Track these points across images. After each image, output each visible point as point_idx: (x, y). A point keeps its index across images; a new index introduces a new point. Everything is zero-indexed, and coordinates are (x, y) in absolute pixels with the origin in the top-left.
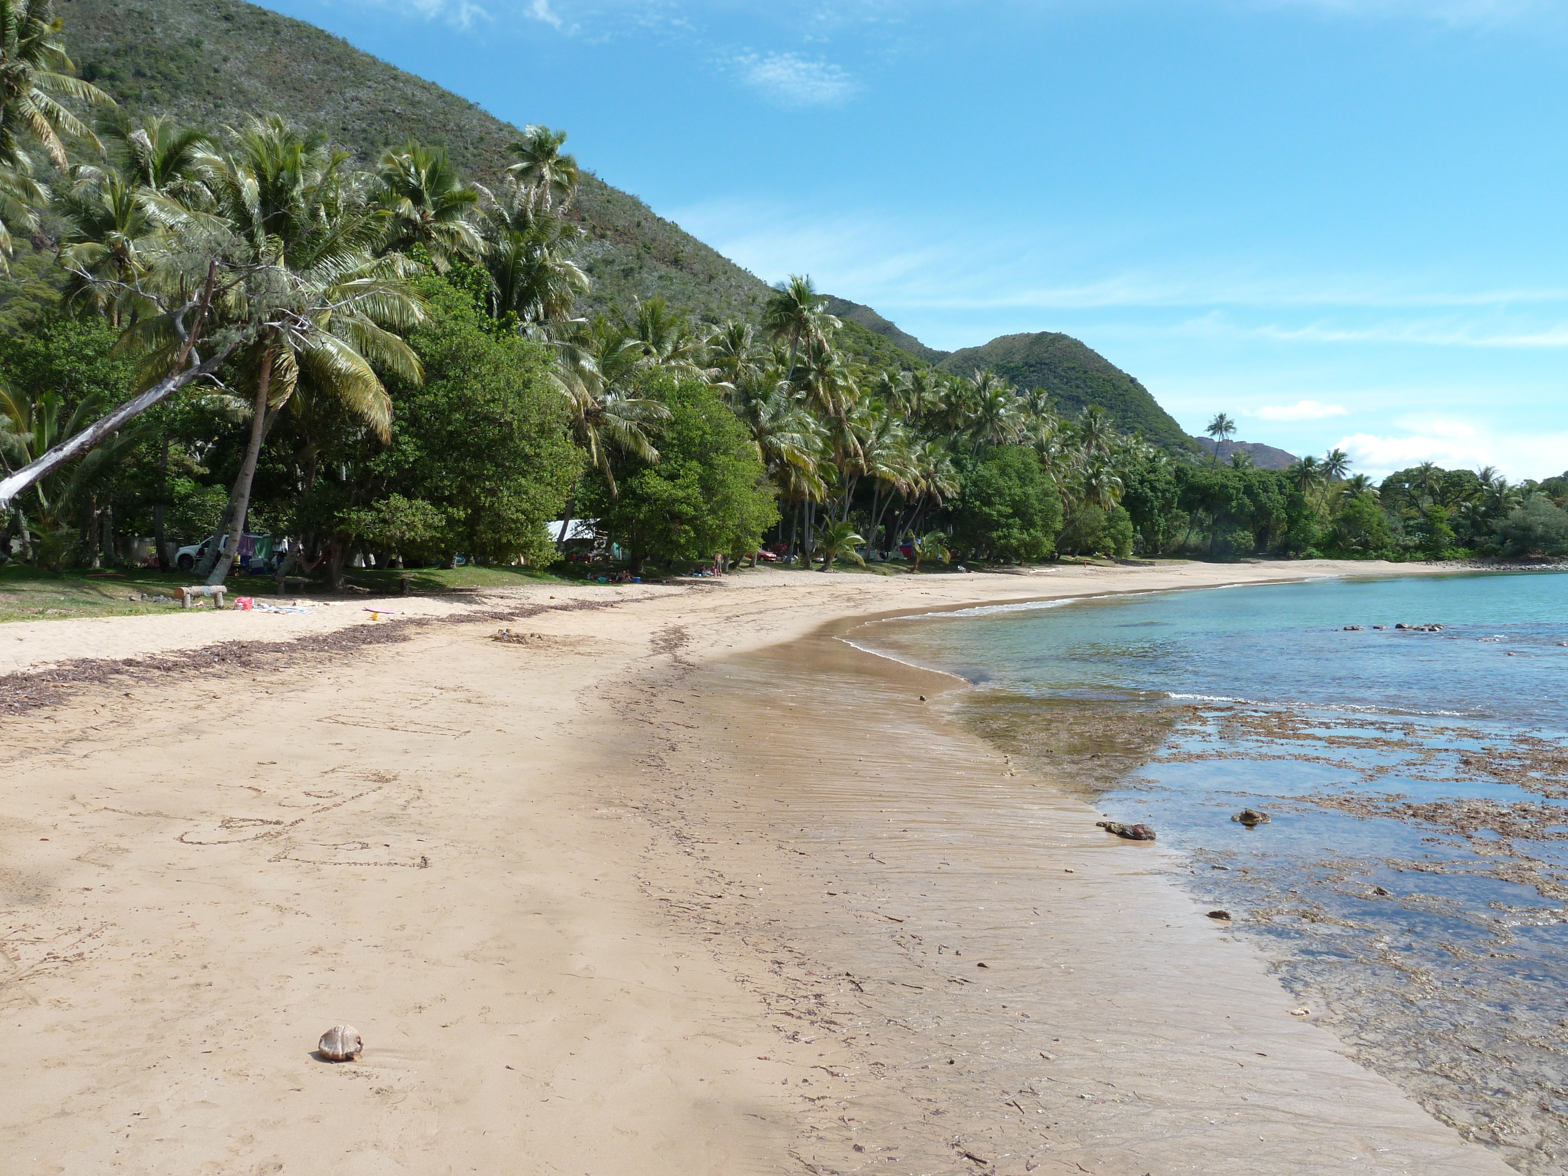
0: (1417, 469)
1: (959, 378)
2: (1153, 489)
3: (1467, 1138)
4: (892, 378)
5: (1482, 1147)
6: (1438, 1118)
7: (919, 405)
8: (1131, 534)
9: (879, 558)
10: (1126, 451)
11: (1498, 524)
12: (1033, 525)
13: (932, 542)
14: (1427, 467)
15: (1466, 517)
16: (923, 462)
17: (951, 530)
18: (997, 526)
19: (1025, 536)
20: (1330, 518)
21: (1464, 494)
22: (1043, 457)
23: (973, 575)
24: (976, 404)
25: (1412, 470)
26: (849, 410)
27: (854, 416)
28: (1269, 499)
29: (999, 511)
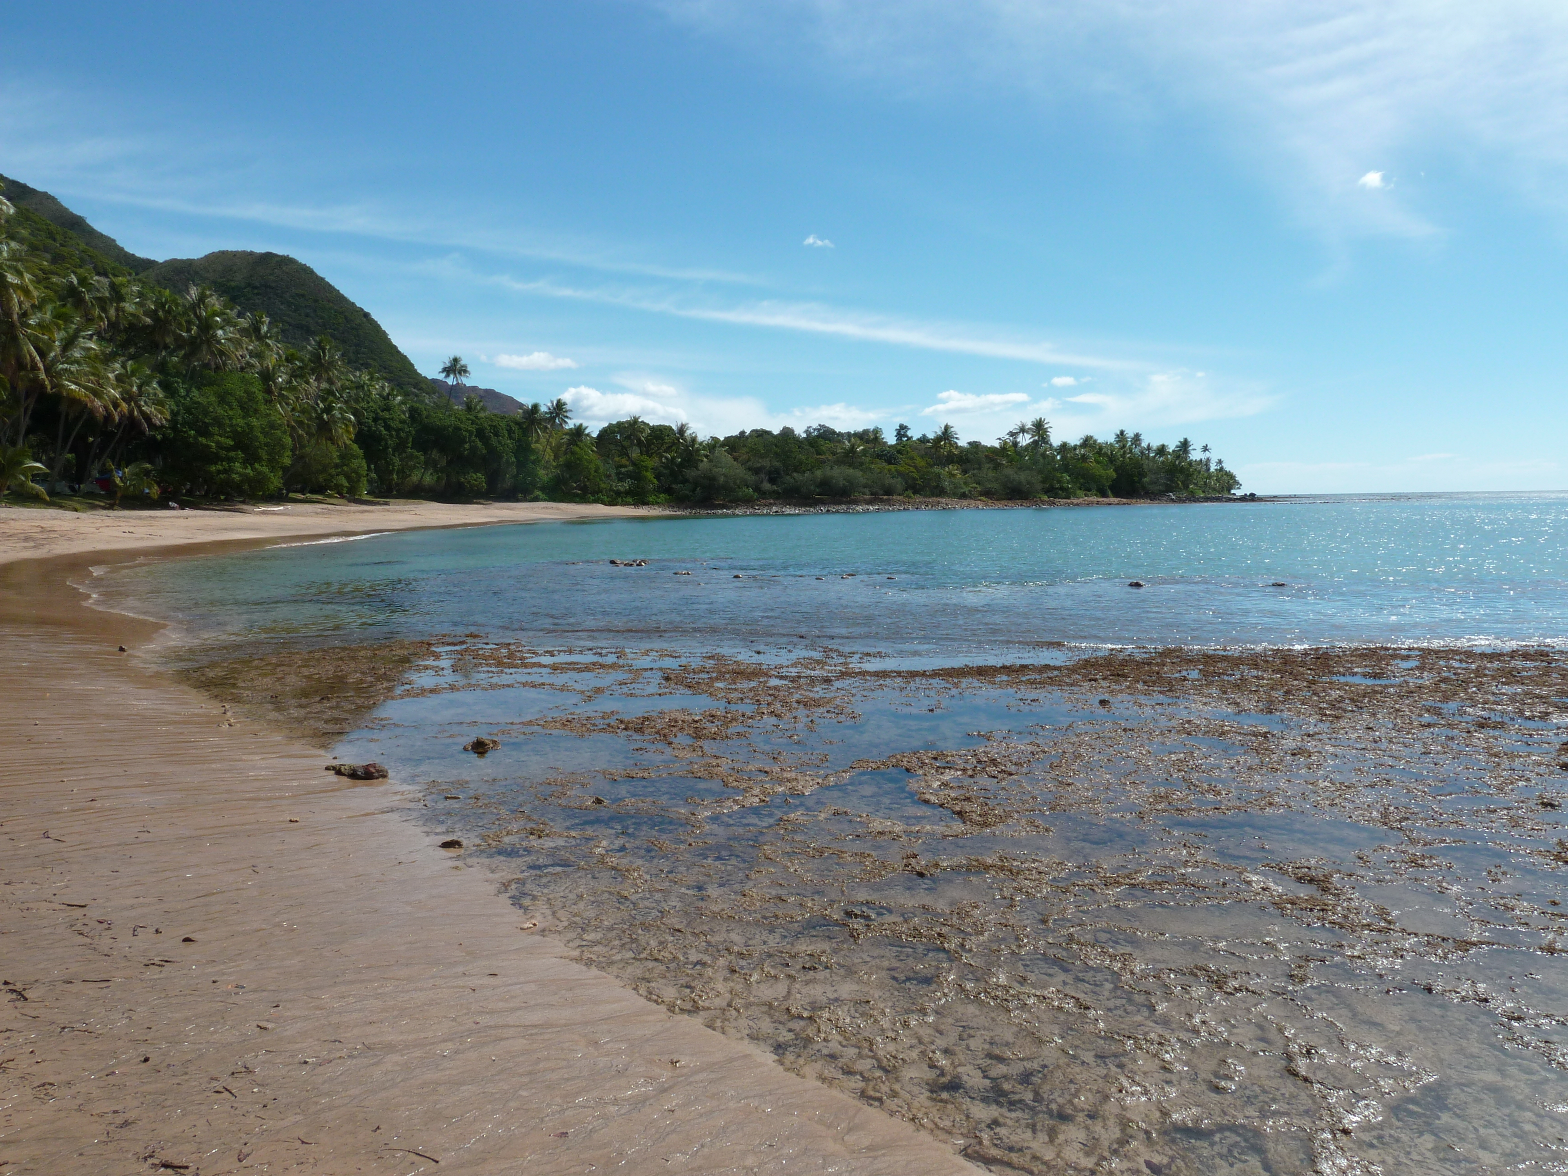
0: (627, 422)
1: (168, 291)
2: (388, 427)
3: (673, 1012)
4: (83, 281)
5: (686, 1016)
6: (649, 1000)
7: (117, 316)
8: (365, 473)
9: (67, 491)
10: (360, 387)
11: (691, 473)
12: (258, 459)
13: (136, 474)
14: (635, 421)
15: (666, 466)
16: (123, 382)
17: (160, 461)
18: (215, 458)
19: (249, 471)
20: (554, 464)
21: (665, 446)
22: (269, 386)
23: (187, 512)
24: (189, 322)
25: (623, 423)
26: (24, 315)
27: (31, 322)
28: (500, 442)
29: (218, 443)
